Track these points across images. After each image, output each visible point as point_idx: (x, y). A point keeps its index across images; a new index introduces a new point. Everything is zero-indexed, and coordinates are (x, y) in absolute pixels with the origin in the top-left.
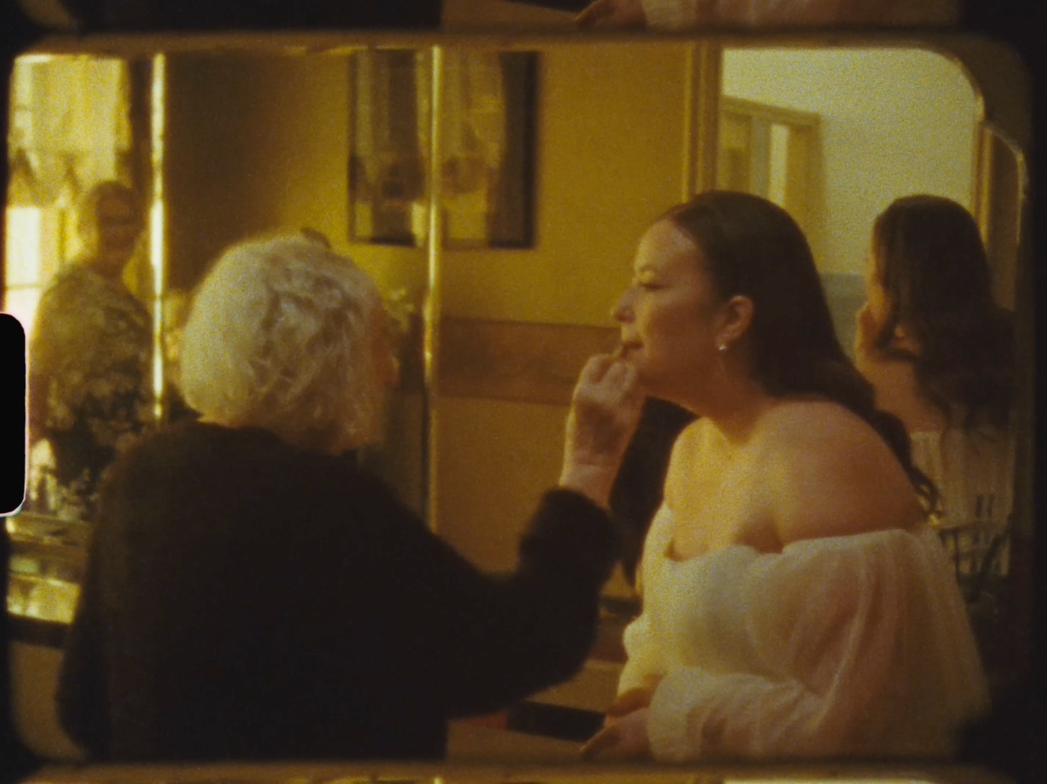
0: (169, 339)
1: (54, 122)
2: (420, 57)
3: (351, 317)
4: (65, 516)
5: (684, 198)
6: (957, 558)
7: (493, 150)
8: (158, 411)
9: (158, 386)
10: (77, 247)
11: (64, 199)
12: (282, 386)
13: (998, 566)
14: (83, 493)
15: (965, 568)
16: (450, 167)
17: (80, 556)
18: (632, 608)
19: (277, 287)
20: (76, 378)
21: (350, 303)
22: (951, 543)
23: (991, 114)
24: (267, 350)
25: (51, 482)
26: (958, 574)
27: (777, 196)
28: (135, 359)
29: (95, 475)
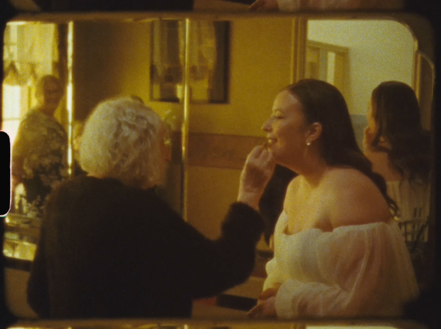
0: (75, 142)
1: (26, 50)
2: (180, 23)
3: (151, 132)
4: (30, 215)
5: (291, 82)
6: (406, 234)
7: (211, 62)
8: (70, 171)
9: (70, 161)
10: (35, 103)
11: (30, 83)
12: (123, 161)
13: (423, 238)
14: (38, 206)
15: (409, 238)
16: (193, 70)
17: (37, 232)
18: (269, 255)
19: (120, 119)
20: (34, 157)
21: (151, 126)
22: (403, 228)
23: (421, 48)
24: (116, 146)
25: (24, 201)
26: (406, 241)
27: (330, 80)
28: (60, 149)
29: (43, 199)
